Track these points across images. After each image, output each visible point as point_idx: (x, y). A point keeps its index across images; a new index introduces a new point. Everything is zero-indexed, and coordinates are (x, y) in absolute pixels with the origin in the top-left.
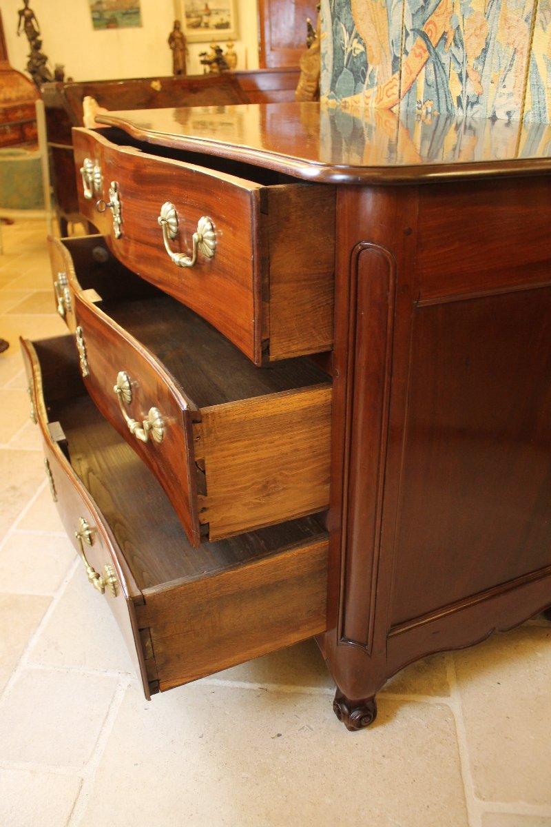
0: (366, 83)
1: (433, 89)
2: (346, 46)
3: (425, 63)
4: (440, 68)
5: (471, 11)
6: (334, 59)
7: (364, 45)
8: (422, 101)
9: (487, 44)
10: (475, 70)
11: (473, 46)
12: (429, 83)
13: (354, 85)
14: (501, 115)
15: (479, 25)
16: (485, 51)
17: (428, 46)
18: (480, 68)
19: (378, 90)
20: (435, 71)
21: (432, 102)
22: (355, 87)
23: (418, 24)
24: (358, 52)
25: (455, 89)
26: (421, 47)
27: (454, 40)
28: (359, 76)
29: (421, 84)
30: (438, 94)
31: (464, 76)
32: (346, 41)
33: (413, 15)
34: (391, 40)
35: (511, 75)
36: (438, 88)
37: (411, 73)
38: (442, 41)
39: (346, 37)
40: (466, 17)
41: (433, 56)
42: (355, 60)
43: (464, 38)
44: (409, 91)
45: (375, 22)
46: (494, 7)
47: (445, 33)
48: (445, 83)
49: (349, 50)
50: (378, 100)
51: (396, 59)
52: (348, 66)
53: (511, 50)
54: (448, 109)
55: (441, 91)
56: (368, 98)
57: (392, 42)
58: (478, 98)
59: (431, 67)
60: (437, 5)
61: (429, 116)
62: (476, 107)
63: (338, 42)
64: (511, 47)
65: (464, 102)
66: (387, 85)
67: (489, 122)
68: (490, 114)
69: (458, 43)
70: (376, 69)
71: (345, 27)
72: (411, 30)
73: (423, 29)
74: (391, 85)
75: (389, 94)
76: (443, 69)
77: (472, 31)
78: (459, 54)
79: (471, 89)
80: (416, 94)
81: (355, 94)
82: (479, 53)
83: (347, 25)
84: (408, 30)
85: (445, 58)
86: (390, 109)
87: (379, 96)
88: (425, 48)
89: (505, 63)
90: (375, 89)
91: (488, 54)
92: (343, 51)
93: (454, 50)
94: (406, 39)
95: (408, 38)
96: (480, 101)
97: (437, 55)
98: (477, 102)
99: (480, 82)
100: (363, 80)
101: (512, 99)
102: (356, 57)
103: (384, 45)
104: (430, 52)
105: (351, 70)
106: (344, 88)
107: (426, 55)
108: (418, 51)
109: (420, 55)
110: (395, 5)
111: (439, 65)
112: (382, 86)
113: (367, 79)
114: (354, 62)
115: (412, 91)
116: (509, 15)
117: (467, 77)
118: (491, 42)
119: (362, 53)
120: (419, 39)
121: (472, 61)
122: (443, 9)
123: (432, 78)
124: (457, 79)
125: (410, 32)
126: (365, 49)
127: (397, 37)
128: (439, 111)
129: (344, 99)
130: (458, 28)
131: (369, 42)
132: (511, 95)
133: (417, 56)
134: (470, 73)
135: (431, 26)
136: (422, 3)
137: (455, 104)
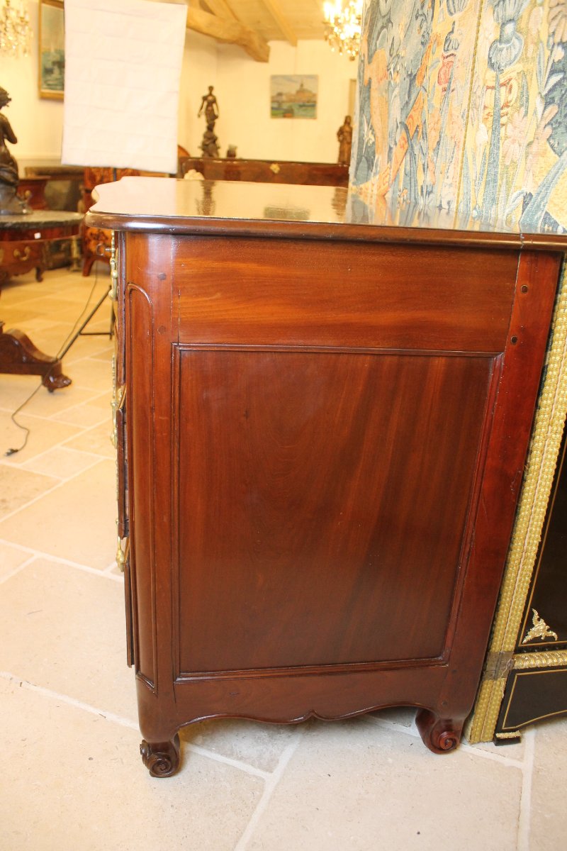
0: (373, 171)
1: (408, 178)
2: (365, 137)
3: (406, 154)
4: (413, 158)
5: (433, 107)
6: (358, 148)
7: (375, 136)
8: (402, 189)
9: (440, 137)
10: (432, 161)
11: (433, 136)
12: (406, 172)
14: (445, 205)
15: (437, 120)
16: (438, 143)
17: (408, 138)
18: (435, 159)
20: (410, 161)
21: (407, 190)
22: (367, 175)
23: (404, 118)
25: (420, 177)
26: (404, 139)
27: (423, 133)
28: (370, 165)
29: (402, 174)
30: (411, 183)
31: (426, 167)
32: (366, 132)
33: (402, 109)
34: (388, 132)
35: (452, 167)
36: (411, 177)
37: (397, 163)
38: (416, 134)
39: (366, 128)
40: (430, 112)
41: (410, 148)
42: (369, 150)
43: (428, 131)
44: (395, 179)
45: (382, 115)
46: (445, 104)
47: (418, 126)
48: (415, 172)
49: (367, 140)
50: (378, 187)
51: (391, 149)
52: (365, 155)
53: (453, 144)
54: (415, 199)
55: (413, 180)
56: (373, 185)
57: (389, 134)
58: (432, 187)
59: (408, 157)
60: (415, 101)
61: (405, 203)
62: (431, 195)
63: (362, 133)
64: (453, 140)
65: (424, 193)
67: (437, 210)
68: (438, 203)
69: (425, 136)
70: (379, 159)
72: (400, 123)
73: (406, 122)
74: (386, 173)
75: (384, 181)
76: (415, 159)
77: (432, 125)
78: (424, 146)
79: (429, 179)
80: (399, 183)
81: (367, 181)
82: (435, 145)
83: (367, 118)
84: (398, 123)
85: (416, 149)
86: (384, 196)
87: (379, 183)
89: (449, 155)
90: (378, 177)
91: (440, 147)
92: (364, 141)
93: (421, 141)
95: (398, 130)
96: (434, 190)
97: (412, 146)
98: (431, 192)
99: (434, 173)
100: (372, 168)
101: (452, 189)
102: (370, 147)
103: (385, 136)
104: (409, 144)
105: (366, 159)
106: (361, 175)
107: (406, 146)
108: (402, 142)
109: (403, 146)
111: (413, 156)
112: (382, 174)
113: (374, 167)
114: (368, 152)
115: (397, 179)
116: (453, 112)
117: (428, 167)
118: (443, 135)
119: (373, 143)
120: (403, 131)
121: (431, 153)
122: (418, 105)
123: (408, 168)
124: (422, 169)
125: (399, 125)
126: (375, 139)
127: (392, 129)
128: (410, 199)
129: (361, 186)
130: (425, 122)
131: (377, 134)
132: (451, 185)
134: (429, 164)
135: (411, 120)
136: (407, 98)
137: (420, 193)
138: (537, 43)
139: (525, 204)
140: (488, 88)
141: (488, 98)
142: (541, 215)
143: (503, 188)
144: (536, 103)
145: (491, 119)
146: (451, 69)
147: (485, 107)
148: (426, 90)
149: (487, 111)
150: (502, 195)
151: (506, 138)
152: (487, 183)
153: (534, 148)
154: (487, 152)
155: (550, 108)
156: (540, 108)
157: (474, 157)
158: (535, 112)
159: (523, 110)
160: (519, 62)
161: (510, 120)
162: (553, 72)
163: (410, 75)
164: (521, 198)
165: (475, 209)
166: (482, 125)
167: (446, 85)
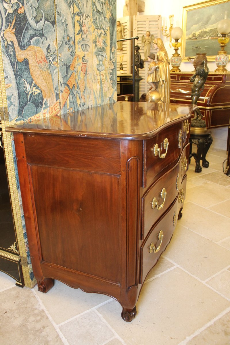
0: (43, 107)
1: (72, 103)
2: (28, 91)
3: (69, 95)
4: (74, 96)
5: (80, 78)
6: (19, 98)
7: (40, 90)
8: (69, 108)
9: (85, 88)
10: (83, 95)
11: (82, 88)
12: (71, 101)
13: (36, 109)
14: (90, 107)
15: (83, 82)
16: (85, 89)
17: (69, 89)
18: (84, 94)
19: (50, 109)
20: (72, 97)
21: (72, 108)
22: (36, 111)
23: (65, 81)
24: (36, 93)
25: (79, 102)
26: (67, 89)
27: (77, 87)
28: (39, 105)
29: (68, 102)
30: (74, 105)
31: (81, 97)
32: (28, 89)
33: (63, 78)
34: (54, 87)
35: (91, 96)
36: (73, 103)
37: (64, 99)
38: (74, 87)
39: (28, 87)
40: (80, 80)
41: (71, 92)
42: (35, 97)
43: (80, 86)
44: (64, 106)
45: (46, 79)
46: (86, 78)
47: (74, 85)
48: (76, 101)
49: (30, 93)
50: (50, 113)
51: (57, 94)
52: (31, 101)
53: (90, 89)
54: (77, 109)
55: (75, 104)
56: (44, 113)
57: (55, 88)
58: (84, 103)
59: (71, 96)
60: (71, 75)
61: (72, 113)
62: (84, 106)
63: (22, 89)
65: (81, 106)
66: (55, 105)
67: (88, 109)
68: (87, 107)
69: (78, 87)
70: (48, 100)
71: (27, 81)
72: (63, 83)
73: (67, 83)
74: (56, 105)
75: (56, 109)
76: (75, 96)
77: (81, 84)
78: (79, 91)
79: (83, 101)
80: (67, 107)
81: (37, 114)
82: (83, 90)
83: (28, 81)
84: (62, 83)
85: (75, 93)
86: (57, 115)
87: (50, 111)
88: (68, 90)
89: (89, 93)
90: (49, 108)
91: (86, 91)
92: (27, 94)
93: (77, 89)
94: (61, 87)
95: (62, 86)
96: (85, 104)
97: (73, 92)
98: (84, 105)
99: (85, 99)
100: (41, 106)
101: (92, 102)
102: (35, 96)
103: (51, 89)
104: (70, 91)
105: (33, 102)
106: (29, 112)
107: (69, 92)
108: (66, 91)
109: (67, 92)
110: (55, 74)
111: (73, 95)
112: (52, 107)
113: (44, 105)
114: (34, 98)
115: (66, 106)
116: (89, 80)
117: (81, 98)
118: (86, 87)
119: (39, 93)
120: (66, 86)
121: (82, 93)
122: (73, 77)
123: (71, 100)
124: (79, 99)
125: (62, 84)
126: (41, 92)
127: (57, 86)
128: (75, 110)
129: (29, 118)
130: (78, 83)
131: (43, 88)
132: (91, 101)
133: (66, 93)
134: (82, 96)
135: (70, 82)
136: (66, 74)
137: (79, 107)
138: (107, 68)
139: (110, 99)
140: (98, 75)
141: (98, 77)
142: (112, 101)
143: (105, 98)
144: (109, 80)
145: (100, 82)
146: (86, 68)
147: (98, 80)
148: (76, 72)
149: (98, 81)
150: (105, 99)
151: (104, 87)
152: (101, 97)
153: (110, 88)
154: (100, 90)
155: (111, 81)
156: (110, 81)
157: (97, 92)
158: (109, 81)
159: (107, 81)
160: (104, 71)
161: (104, 83)
162: (111, 74)
163: (67, 65)
164: (109, 98)
165: (99, 104)
166: (98, 84)
167: (85, 72)
